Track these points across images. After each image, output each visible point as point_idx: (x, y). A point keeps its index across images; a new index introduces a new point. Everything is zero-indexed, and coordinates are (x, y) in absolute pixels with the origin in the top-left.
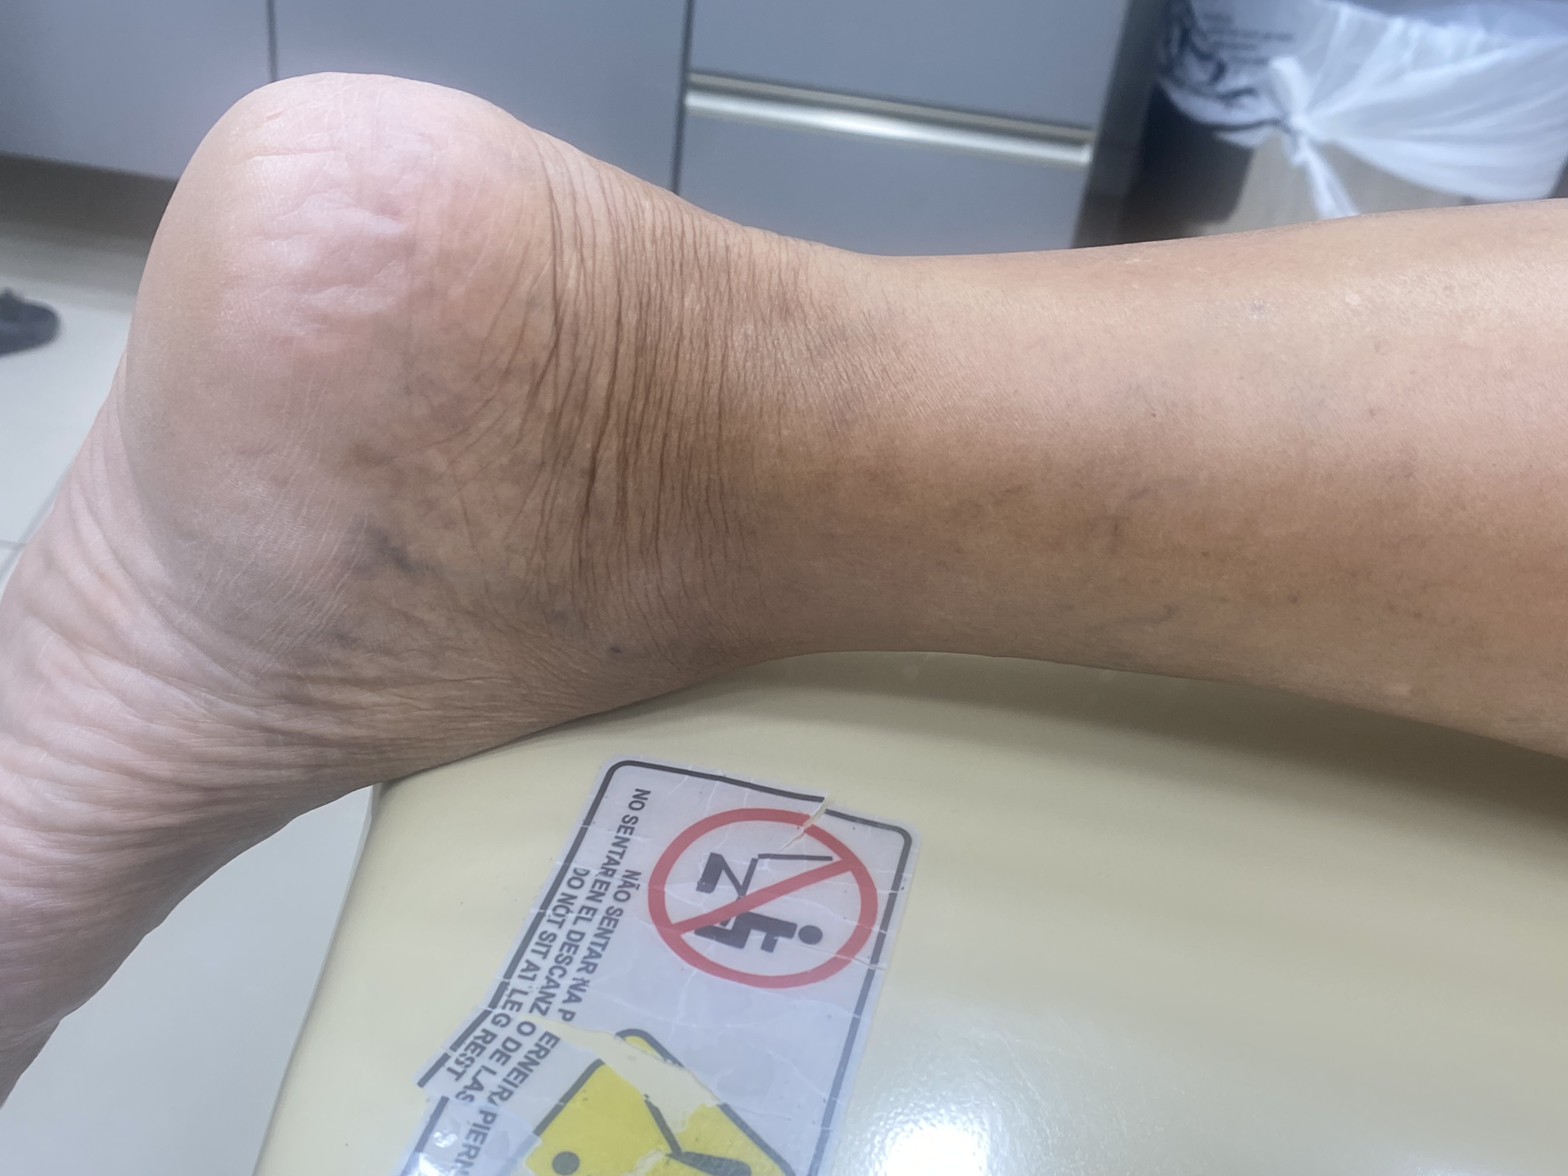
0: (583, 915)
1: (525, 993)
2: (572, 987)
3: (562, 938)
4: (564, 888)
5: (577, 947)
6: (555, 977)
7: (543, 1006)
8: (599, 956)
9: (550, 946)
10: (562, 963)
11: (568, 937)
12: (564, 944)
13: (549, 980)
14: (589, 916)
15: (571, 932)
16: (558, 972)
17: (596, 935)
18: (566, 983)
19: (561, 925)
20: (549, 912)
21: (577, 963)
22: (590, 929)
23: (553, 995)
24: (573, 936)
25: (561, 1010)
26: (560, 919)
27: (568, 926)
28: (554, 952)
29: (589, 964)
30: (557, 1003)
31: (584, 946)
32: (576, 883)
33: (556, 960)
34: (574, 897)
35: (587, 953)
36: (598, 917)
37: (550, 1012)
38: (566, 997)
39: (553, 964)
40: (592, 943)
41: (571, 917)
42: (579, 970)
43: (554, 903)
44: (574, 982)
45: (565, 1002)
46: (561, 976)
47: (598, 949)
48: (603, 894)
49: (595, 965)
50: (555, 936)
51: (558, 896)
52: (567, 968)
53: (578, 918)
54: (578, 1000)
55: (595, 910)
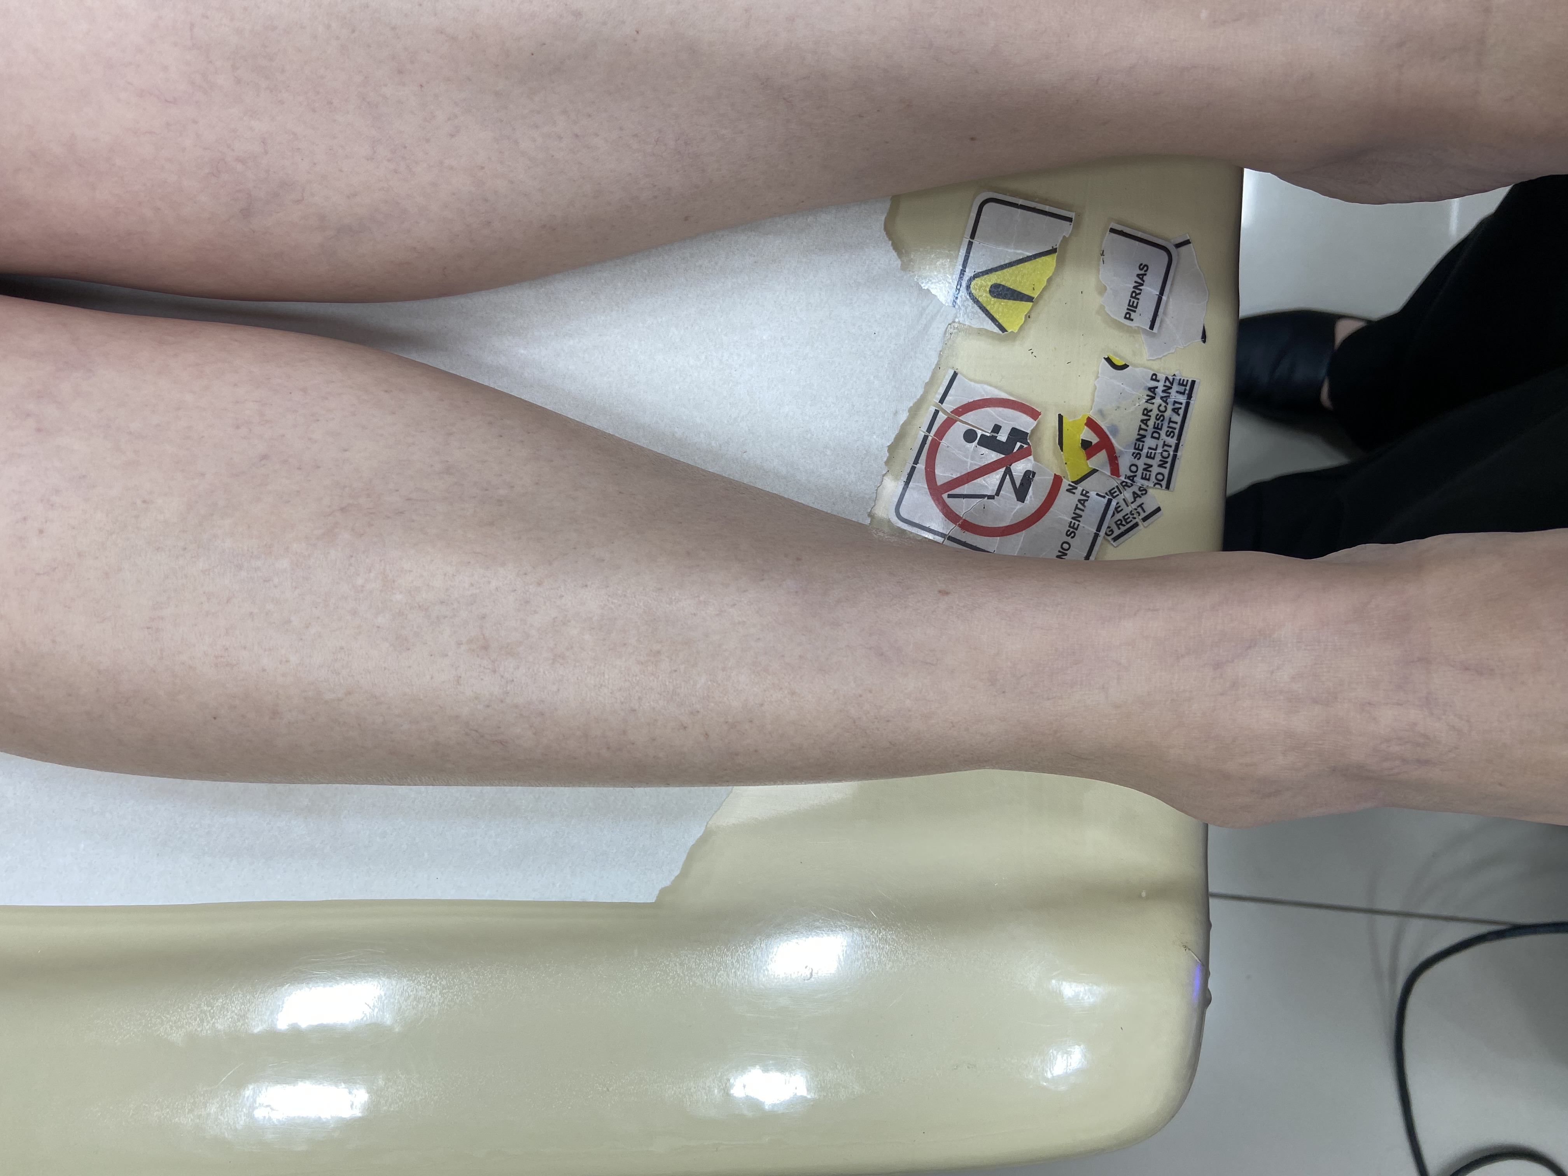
0: (1153, 452)
1: (1177, 392)
2: (1154, 398)
3: (1163, 433)
5: (1154, 428)
6: (1164, 404)
7: (1168, 384)
8: (1142, 421)
16: (1162, 408)
21: (1153, 415)
23: (1164, 391)
24: (1157, 435)
25: (1158, 381)
28: (1166, 423)
29: (1146, 415)
30: (1161, 386)
31: (1151, 428)
32: (1160, 477)
33: (1164, 417)
34: (1160, 466)
35: (1148, 423)
36: (1145, 451)
38: (1157, 391)
39: (1165, 414)
40: (1146, 431)
41: (1159, 450)
42: (1151, 411)
43: (1169, 460)
44: (1153, 401)
45: (1157, 387)
46: (1160, 405)
47: (1143, 426)
48: (1145, 469)
49: (1143, 414)
50: (1168, 436)
51: (1168, 465)
52: (1158, 412)
53: (1156, 449)
54: (1150, 389)
55: (1147, 457)
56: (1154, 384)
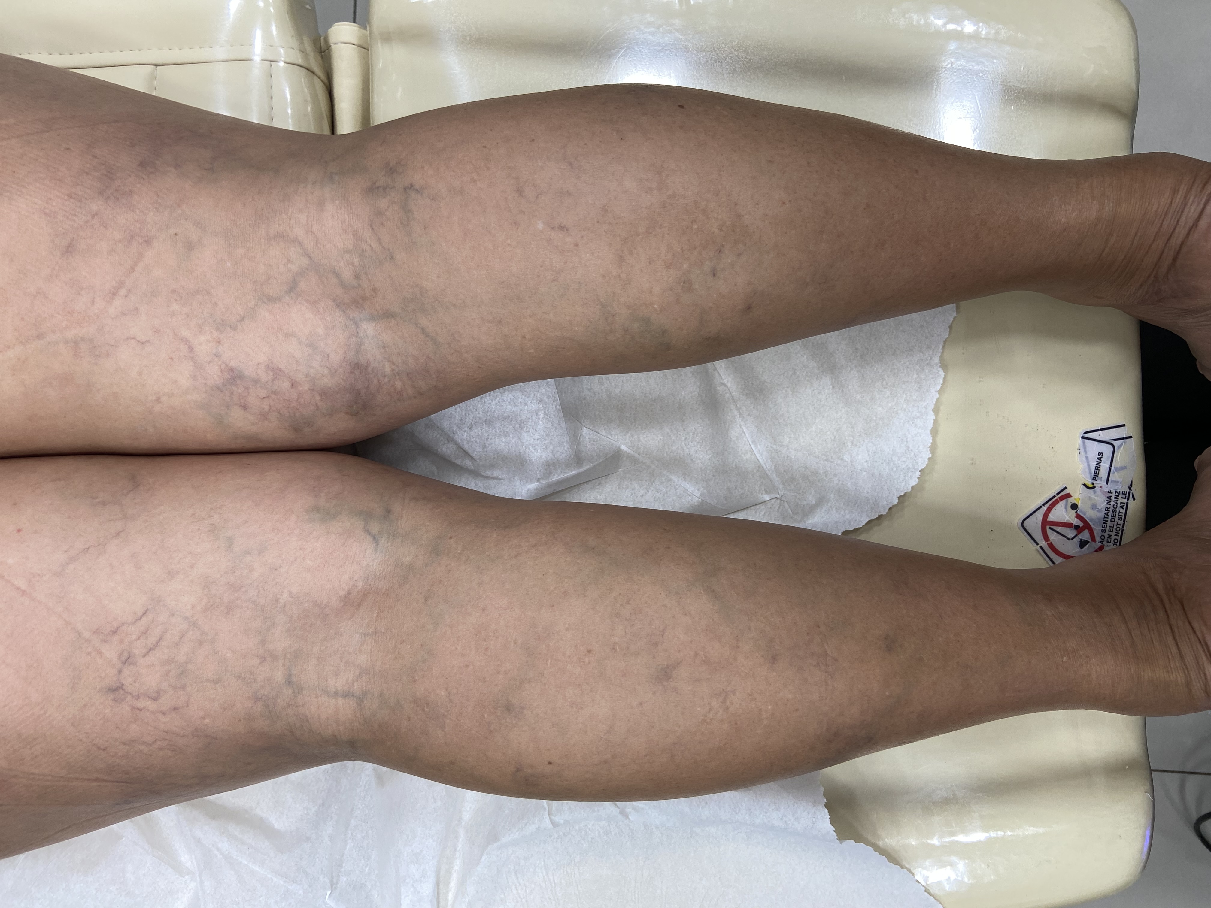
0: (1112, 528)
1: (1122, 498)
2: (1110, 502)
3: (1116, 519)
4: (1119, 538)
5: (1112, 516)
6: (1116, 504)
7: (1117, 494)
8: (1105, 514)
9: (1119, 515)
10: (1114, 511)
11: (1114, 519)
12: (1115, 517)
13: (1117, 503)
14: (1111, 528)
15: (1114, 521)
16: (1115, 506)
17: (1107, 521)
18: (1112, 503)
19: (1117, 524)
20: (1121, 528)
21: (1111, 510)
22: (1109, 523)
23: (1115, 498)
24: (1113, 520)
25: (1112, 493)
26: (1118, 526)
27: (1116, 523)
28: (1117, 514)
29: (1107, 510)
30: (1113, 496)
31: (1110, 517)
32: (1116, 541)
33: (1116, 510)
34: (1116, 535)
35: (1109, 514)
36: (1108, 528)
37: (1115, 492)
38: (1111, 498)
39: (1117, 509)
40: (1108, 518)
41: (1115, 528)
42: (1110, 508)
43: (1120, 532)
44: (1110, 503)
45: (1111, 496)
46: (1114, 505)
47: (1106, 516)
48: (1108, 537)
49: (1106, 510)
50: (1119, 520)
51: (1120, 535)
52: (1113, 508)
53: (1113, 527)
54: (1108, 497)
55: (1109, 531)
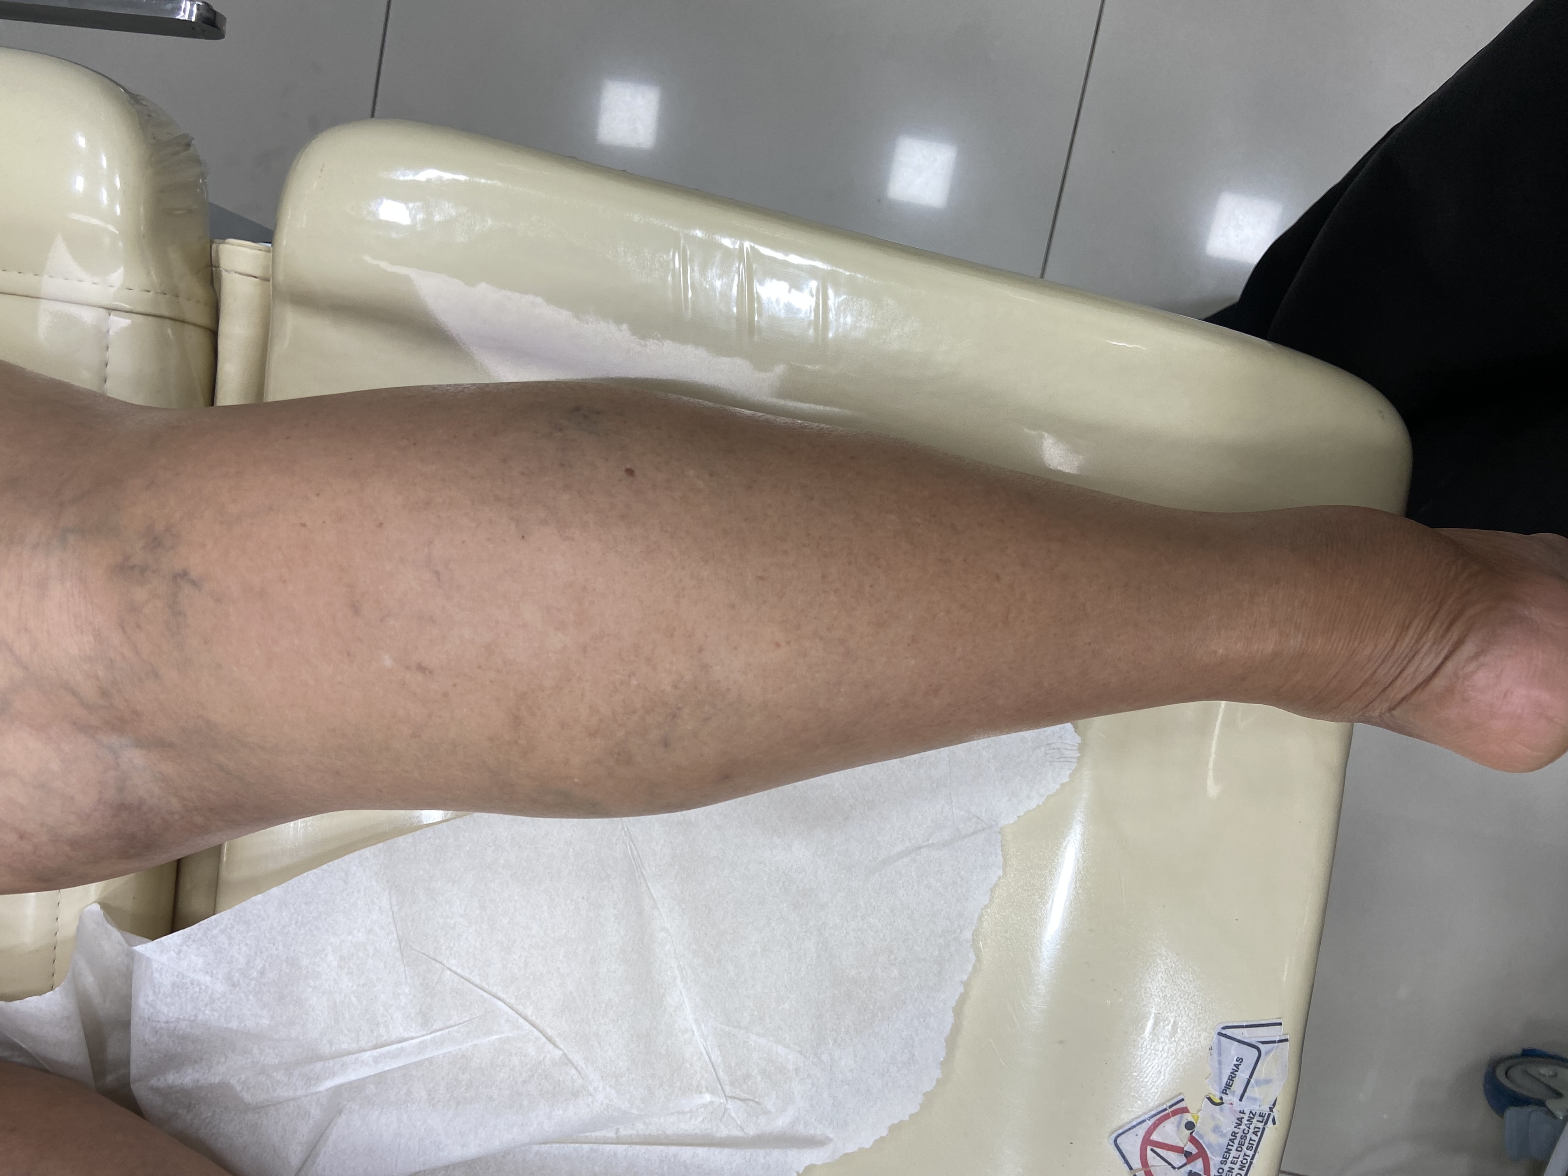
1: (1258, 1121)
4: (1243, 1173)
5: (1239, 1144)
7: (1251, 1115)
8: (1230, 1140)
9: (1249, 1144)
11: (1242, 1149)
12: (1243, 1145)
13: (1249, 1128)
14: (1234, 1160)
17: (1231, 1150)
18: (1243, 1127)
19: (1245, 1155)
20: (1249, 1160)
21: (1238, 1136)
23: (1248, 1120)
25: (1245, 1114)
27: (1242, 1154)
28: (1247, 1142)
29: (1235, 1136)
30: (1246, 1117)
31: (1236, 1145)
33: (1246, 1137)
34: (1239, 1169)
35: (1235, 1141)
36: (1230, 1159)
37: (1249, 1113)
38: (1243, 1120)
39: (1248, 1135)
41: (1241, 1159)
43: (1247, 1165)
44: (1240, 1127)
46: (1245, 1130)
48: (1228, 1171)
50: (1247, 1149)
52: (1242, 1134)
53: (1238, 1158)
54: (1238, 1119)
55: (1231, 1163)
56: (1242, 1115)
